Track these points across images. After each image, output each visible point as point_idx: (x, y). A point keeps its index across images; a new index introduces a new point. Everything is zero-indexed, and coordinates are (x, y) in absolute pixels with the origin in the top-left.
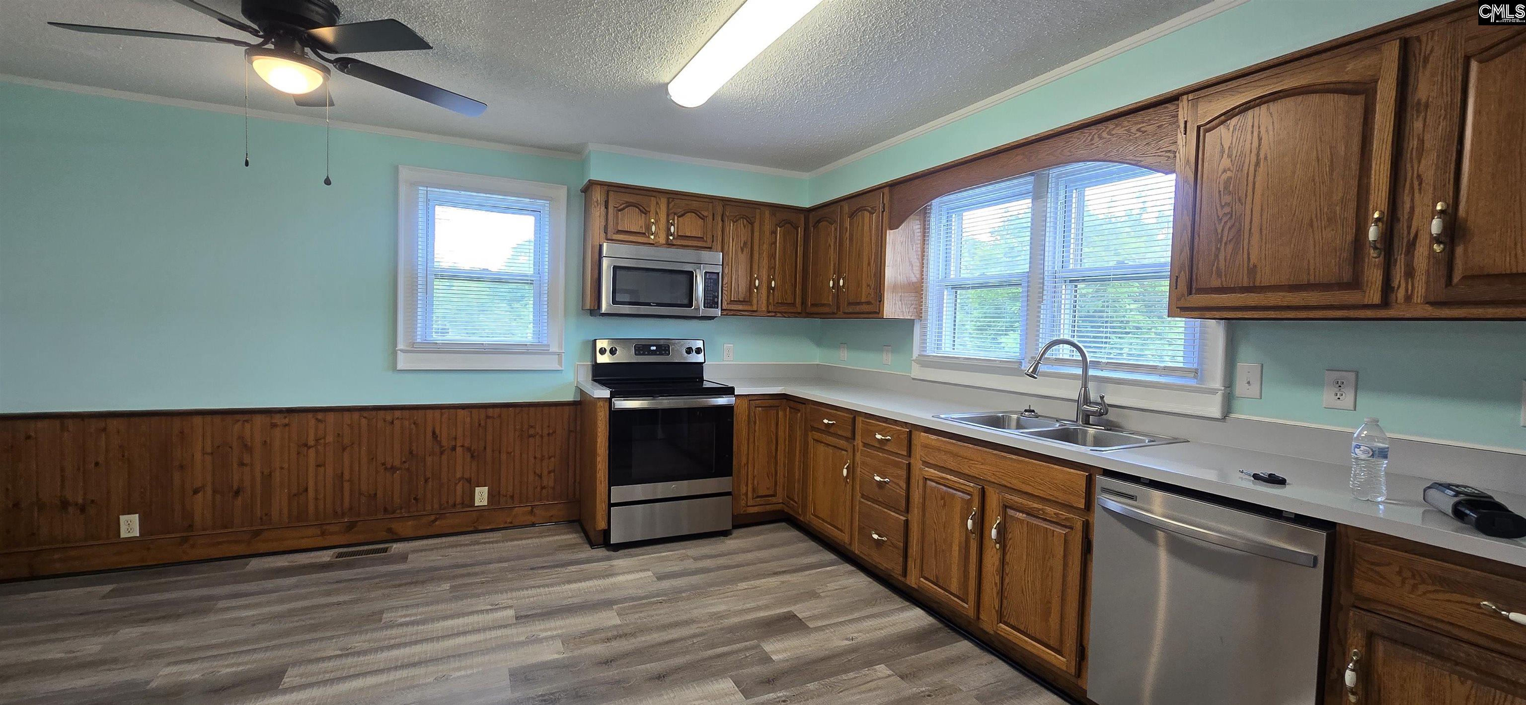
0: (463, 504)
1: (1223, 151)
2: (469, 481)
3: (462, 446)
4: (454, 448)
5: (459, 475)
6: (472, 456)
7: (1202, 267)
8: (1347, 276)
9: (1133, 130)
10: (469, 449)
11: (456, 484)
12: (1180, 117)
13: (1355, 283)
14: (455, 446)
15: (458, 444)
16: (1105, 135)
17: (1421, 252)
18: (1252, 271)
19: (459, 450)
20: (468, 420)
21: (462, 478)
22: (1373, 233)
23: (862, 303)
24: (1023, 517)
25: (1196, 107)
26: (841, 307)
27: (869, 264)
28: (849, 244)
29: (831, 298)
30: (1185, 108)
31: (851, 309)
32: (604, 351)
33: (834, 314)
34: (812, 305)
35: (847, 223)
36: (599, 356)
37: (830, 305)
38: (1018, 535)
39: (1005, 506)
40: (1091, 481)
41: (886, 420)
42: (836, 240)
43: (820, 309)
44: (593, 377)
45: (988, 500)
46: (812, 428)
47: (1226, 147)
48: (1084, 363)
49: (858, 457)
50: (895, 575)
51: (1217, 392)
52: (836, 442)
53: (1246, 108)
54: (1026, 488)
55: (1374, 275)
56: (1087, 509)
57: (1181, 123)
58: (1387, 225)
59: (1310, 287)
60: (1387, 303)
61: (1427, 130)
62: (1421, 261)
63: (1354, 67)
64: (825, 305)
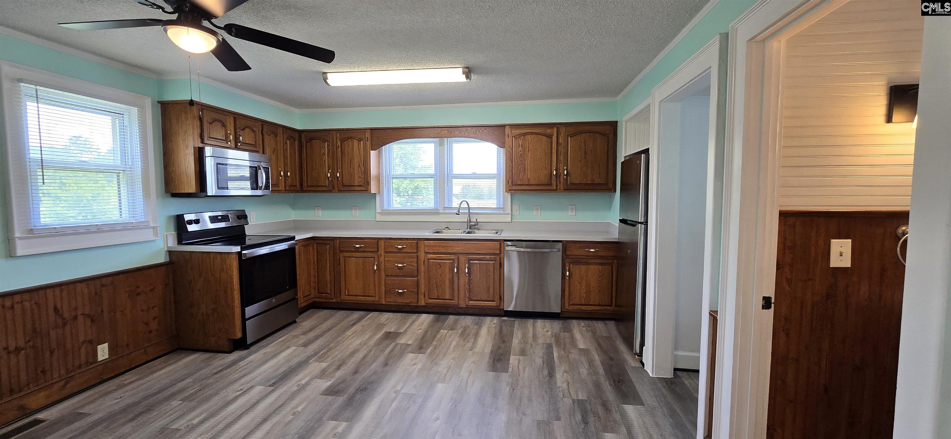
0: (87, 363)
2: (91, 342)
3: (83, 314)
4: (75, 318)
5: (81, 339)
6: (92, 321)
7: (513, 178)
8: (546, 182)
9: (490, 132)
10: (89, 316)
11: (80, 348)
13: (550, 185)
14: (76, 315)
15: (79, 313)
16: (480, 131)
17: (562, 177)
18: (528, 180)
19: (81, 318)
20: (86, 291)
21: (83, 343)
22: (554, 172)
23: (355, 186)
24: (477, 262)
25: (511, 131)
26: (336, 189)
27: (359, 166)
28: (342, 155)
29: (327, 182)
30: (507, 130)
31: (346, 189)
32: (190, 222)
33: (330, 191)
34: (308, 186)
35: (339, 143)
36: (188, 226)
37: (326, 186)
38: (475, 269)
39: (469, 260)
40: (502, 243)
41: (400, 239)
42: (329, 151)
43: (319, 189)
44: (180, 242)
45: (460, 260)
46: (342, 251)
47: (520, 144)
48: (469, 208)
49: (382, 259)
50: (411, 304)
51: (508, 214)
52: (365, 254)
53: (525, 134)
54: (477, 252)
55: (554, 183)
56: (500, 254)
57: (506, 134)
58: (556, 171)
59: (541, 185)
60: (556, 190)
62: (562, 180)
63: (549, 131)
64: (321, 186)
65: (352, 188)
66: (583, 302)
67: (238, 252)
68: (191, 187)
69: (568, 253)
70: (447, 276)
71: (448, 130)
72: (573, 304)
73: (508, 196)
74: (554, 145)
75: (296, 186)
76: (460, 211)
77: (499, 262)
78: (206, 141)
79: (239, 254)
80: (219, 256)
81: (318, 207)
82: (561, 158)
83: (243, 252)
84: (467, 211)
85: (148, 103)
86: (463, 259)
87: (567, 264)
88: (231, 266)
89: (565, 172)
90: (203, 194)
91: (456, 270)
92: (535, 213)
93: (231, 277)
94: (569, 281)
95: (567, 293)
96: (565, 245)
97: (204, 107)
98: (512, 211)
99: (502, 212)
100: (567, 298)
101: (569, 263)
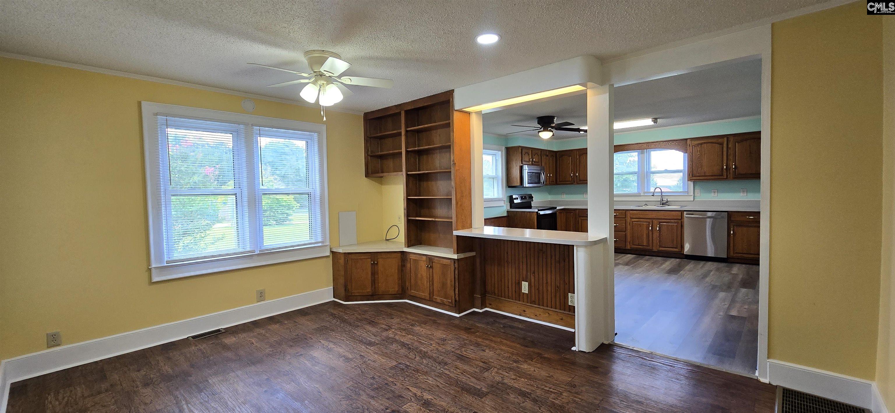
1: (698, 151)
7: (695, 172)
8: (718, 173)
9: (677, 144)
12: (688, 143)
13: (722, 175)
16: (669, 144)
17: (731, 170)
18: (705, 173)
22: (725, 167)
24: (665, 224)
25: (692, 142)
26: (576, 182)
28: (579, 163)
29: (571, 179)
30: (688, 141)
31: (582, 182)
32: (515, 199)
33: (572, 184)
35: (578, 157)
36: (514, 200)
37: (570, 181)
38: (664, 228)
39: (660, 223)
40: (683, 213)
41: (616, 210)
42: (572, 161)
43: (564, 183)
44: (511, 208)
45: (654, 223)
46: (580, 217)
47: (698, 150)
48: (662, 192)
50: (621, 248)
51: (692, 195)
53: (701, 144)
54: (665, 218)
55: (725, 174)
56: (681, 219)
57: (688, 144)
58: (726, 166)
59: (715, 176)
60: (727, 178)
61: (731, 152)
62: (731, 172)
63: (720, 140)
64: (567, 181)
65: (585, 182)
66: (745, 252)
67: (536, 212)
68: (519, 184)
69: (732, 219)
70: (645, 232)
71: (646, 145)
72: (736, 253)
73: (691, 184)
74: (725, 149)
75: (553, 181)
76: (655, 194)
77: (680, 224)
78: (523, 163)
79: (537, 212)
80: (529, 213)
81: (563, 193)
82: (731, 157)
83: (539, 212)
84: (660, 194)
85: (504, 148)
86: (655, 222)
87: (732, 226)
88: (534, 218)
89: (734, 166)
90: (522, 186)
91: (650, 228)
92: (713, 194)
93: (534, 223)
94: (734, 238)
95: (732, 245)
96: (730, 214)
97: (523, 148)
98: (694, 194)
99: (687, 194)
100: (732, 248)
101: (734, 226)
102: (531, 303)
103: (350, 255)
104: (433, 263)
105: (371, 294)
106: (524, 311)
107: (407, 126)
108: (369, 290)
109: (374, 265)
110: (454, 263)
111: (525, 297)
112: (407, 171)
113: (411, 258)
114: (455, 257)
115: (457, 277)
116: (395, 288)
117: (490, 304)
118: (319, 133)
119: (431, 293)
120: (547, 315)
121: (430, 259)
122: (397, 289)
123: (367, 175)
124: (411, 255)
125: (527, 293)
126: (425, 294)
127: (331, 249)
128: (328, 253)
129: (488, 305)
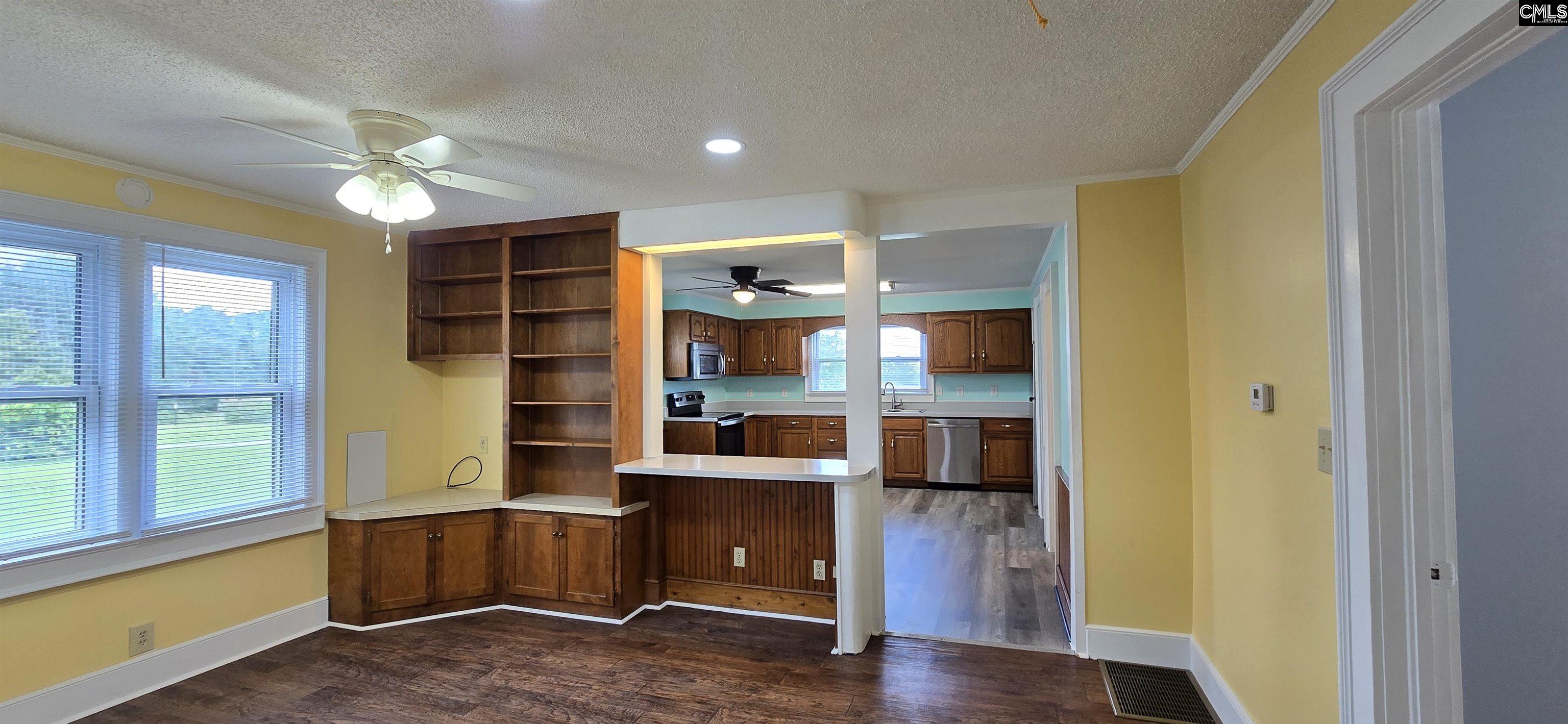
1: (940, 332)
7: (936, 361)
8: (965, 364)
9: (912, 319)
12: (927, 319)
13: (970, 367)
17: (980, 360)
18: (949, 363)
22: (973, 355)
23: (788, 370)
24: (902, 437)
25: (932, 318)
26: (771, 372)
27: (792, 352)
28: (776, 341)
29: (762, 368)
30: (928, 315)
31: (779, 372)
32: (677, 400)
33: (765, 374)
34: (745, 370)
35: (774, 331)
36: (676, 402)
37: (762, 370)
38: (900, 443)
39: (895, 436)
40: (925, 420)
41: (832, 417)
42: (764, 339)
43: (751, 372)
44: (670, 415)
45: (887, 436)
46: (779, 428)
47: (941, 330)
48: (894, 390)
49: (815, 435)
51: (932, 395)
52: (799, 431)
53: (945, 321)
54: (902, 428)
55: (973, 365)
56: (923, 429)
57: (928, 322)
58: (975, 353)
59: (961, 367)
60: (976, 371)
61: (979, 333)
62: (981, 362)
63: (967, 318)
64: (755, 370)
65: (785, 372)
66: (1001, 474)
67: (713, 422)
68: (684, 374)
69: (986, 429)
72: (992, 476)
73: (931, 378)
74: (973, 331)
75: (735, 370)
76: (886, 392)
77: (922, 438)
78: (693, 339)
79: (716, 423)
80: (702, 424)
81: (749, 389)
82: (980, 342)
83: (719, 422)
84: (892, 392)
86: (889, 435)
87: (985, 440)
88: (712, 432)
89: (983, 355)
90: (691, 378)
92: (958, 393)
93: (712, 443)
94: (988, 456)
95: (985, 465)
96: (983, 421)
97: (692, 313)
98: (935, 392)
99: (925, 393)
100: (986, 469)
101: (987, 438)
102: (749, 584)
103: (378, 526)
104: (568, 528)
105: (425, 602)
106: (739, 598)
107: (513, 268)
108: (421, 594)
109: (435, 541)
110: (614, 524)
111: (739, 574)
112: (513, 351)
113: (516, 520)
114: (617, 512)
115: (618, 549)
116: (478, 584)
117: (675, 594)
118: (311, 266)
119: (563, 586)
120: (778, 599)
121: (562, 520)
122: (484, 586)
123: (413, 356)
124: (518, 515)
125: (744, 566)
126: (551, 590)
127: (327, 513)
128: (320, 524)
129: (670, 595)
